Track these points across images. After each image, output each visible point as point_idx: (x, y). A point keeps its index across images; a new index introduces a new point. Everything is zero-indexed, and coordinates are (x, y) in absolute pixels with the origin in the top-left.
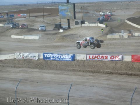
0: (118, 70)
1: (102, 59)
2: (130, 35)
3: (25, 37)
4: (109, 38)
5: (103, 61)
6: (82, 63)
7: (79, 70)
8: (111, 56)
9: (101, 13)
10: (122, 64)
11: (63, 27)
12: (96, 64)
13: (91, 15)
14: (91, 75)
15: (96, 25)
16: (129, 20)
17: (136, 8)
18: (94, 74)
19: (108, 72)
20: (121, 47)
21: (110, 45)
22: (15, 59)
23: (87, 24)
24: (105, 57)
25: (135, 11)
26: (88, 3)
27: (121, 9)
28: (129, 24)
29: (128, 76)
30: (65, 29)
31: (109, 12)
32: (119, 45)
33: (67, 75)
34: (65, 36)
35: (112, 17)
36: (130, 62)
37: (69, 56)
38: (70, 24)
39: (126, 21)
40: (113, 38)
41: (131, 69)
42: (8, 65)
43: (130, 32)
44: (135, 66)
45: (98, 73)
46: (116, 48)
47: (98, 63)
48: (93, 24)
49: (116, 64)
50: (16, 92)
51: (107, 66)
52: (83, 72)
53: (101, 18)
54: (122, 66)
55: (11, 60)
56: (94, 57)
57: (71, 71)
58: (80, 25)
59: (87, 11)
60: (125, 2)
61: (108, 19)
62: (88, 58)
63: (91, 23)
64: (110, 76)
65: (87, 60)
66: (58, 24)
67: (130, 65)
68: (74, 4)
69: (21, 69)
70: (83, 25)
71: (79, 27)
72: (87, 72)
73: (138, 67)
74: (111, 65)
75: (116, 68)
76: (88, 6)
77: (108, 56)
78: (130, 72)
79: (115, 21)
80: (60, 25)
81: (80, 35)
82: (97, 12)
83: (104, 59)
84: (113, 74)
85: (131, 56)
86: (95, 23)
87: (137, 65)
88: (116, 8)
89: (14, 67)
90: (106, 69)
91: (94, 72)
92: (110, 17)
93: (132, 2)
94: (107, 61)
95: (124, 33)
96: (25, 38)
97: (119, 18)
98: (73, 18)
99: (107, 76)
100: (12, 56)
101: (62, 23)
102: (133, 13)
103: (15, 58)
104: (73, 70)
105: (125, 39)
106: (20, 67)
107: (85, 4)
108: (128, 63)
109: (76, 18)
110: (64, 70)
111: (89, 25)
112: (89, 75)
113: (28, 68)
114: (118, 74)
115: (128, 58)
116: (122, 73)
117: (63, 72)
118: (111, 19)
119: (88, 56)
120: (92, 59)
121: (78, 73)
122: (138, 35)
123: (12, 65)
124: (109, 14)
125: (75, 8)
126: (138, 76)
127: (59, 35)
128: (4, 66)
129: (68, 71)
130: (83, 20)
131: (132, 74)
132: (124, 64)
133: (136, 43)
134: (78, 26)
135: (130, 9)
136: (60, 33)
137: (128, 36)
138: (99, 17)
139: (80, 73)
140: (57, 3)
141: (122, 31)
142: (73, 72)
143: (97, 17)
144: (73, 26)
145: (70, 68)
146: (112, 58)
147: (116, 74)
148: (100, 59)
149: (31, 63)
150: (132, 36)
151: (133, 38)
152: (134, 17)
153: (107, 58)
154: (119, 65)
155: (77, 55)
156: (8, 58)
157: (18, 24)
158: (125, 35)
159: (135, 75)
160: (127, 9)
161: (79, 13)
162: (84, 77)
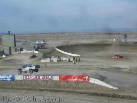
0: (48, 88)
1: (36, 79)
2: (59, 59)
4: (42, 62)
5: (37, 81)
6: (20, 83)
7: (17, 88)
8: (43, 76)
9: (37, 42)
10: (51, 83)
11: (6, 53)
12: (31, 83)
13: (29, 44)
14: (27, 92)
15: (32, 51)
16: (58, 47)
17: (64, 38)
18: (29, 91)
19: (40, 89)
20: (51, 70)
21: (43, 68)
23: (25, 51)
24: (38, 77)
25: (63, 41)
26: (26, 34)
27: (52, 39)
28: (58, 51)
29: (55, 92)
30: (7, 55)
31: (43, 42)
32: (50, 68)
33: (7, 92)
34: (6, 61)
35: (45, 45)
36: (58, 81)
37: (9, 77)
38: (12, 51)
39: (56, 48)
40: (46, 62)
41: (58, 87)
43: (59, 58)
44: (61, 84)
45: (32, 90)
46: (47, 70)
47: (33, 82)
48: (30, 51)
49: (46, 83)
51: (40, 85)
52: (20, 89)
53: (36, 46)
54: (51, 84)
56: (29, 78)
57: (10, 89)
58: (19, 52)
59: (25, 41)
60: (56, 34)
61: (42, 47)
62: (24, 79)
63: (28, 50)
64: (42, 93)
65: (24, 80)
66: (2, 51)
67: (58, 84)
68: (15, 35)
70: (22, 52)
71: (18, 54)
72: (24, 90)
73: (64, 85)
74: (42, 84)
75: (46, 86)
76: (27, 37)
77: (41, 76)
78: (57, 89)
79: (48, 48)
80: (3, 51)
81: (19, 60)
82: (33, 41)
83: (38, 79)
84: (44, 91)
85: (58, 76)
86: (32, 50)
87: (63, 83)
88: (48, 39)
90: (39, 87)
91: (29, 90)
92: (44, 45)
93: (61, 34)
94: (39, 81)
95: (54, 58)
97: (50, 46)
98: (14, 46)
99: (39, 92)
101: (5, 50)
102: (62, 42)
104: (12, 88)
105: (55, 63)
107: (24, 35)
108: (56, 82)
109: (16, 46)
110: (5, 88)
111: (26, 52)
112: (25, 92)
114: (48, 91)
115: (56, 78)
116: (51, 90)
117: (3, 90)
118: (44, 47)
119: (25, 77)
120: (28, 79)
121: (15, 91)
122: (65, 60)
124: (43, 43)
125: (16, 38)
126: (63, 92)
127: (2, 60)
129: (8, 89)
130: (22, 48)
131: (59, 90)
132: (53, 83)
133: (63, 66)
134: (17, 52)
135: (59, 39)
136: (3, 58)
137: (57, 61)
138: (35, 46)
139: (18, 91)
140: (2, 34)
141: (53, 56)
142: (12, 90)
143: (33, 45)
144: (13, 53)
145: (9, 87)
146: (44, 78)
147: (46, 91)
148: (34, 79)
150: (61, 60)
151: (61, 62)
152: (62, 46)
153: (40, 78)
154: (49, 84)
155: (16, 76)
158: (55, 60)
159: (61, 91)
160: (57, 39)
161: (19, 42)
162: (21, 94)
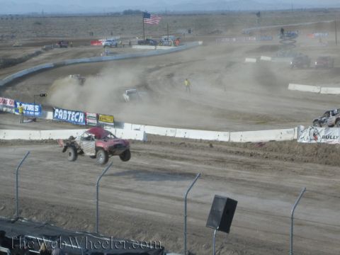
3: (323, 89)
22: (294, 140)
42: (278, 155)
50: (292, 218)
55: (285, 142)
69: (308, 166)
89: (292, 160)
96: (322, 92)
100: (288, 132)
103: (296, 137)
106: (305, 162)
113: (326, 164)
123: (286, 155)
128: (266, 157)
149: (333, 152)
156: (278, 139)
157: (307, 56)
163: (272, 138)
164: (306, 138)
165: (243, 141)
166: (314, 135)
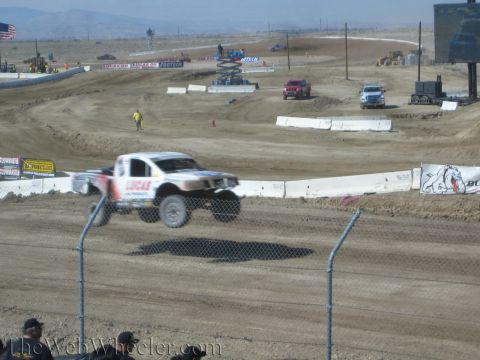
22: (414, 191)
100: (399, 178)
156: (380, 190)
163: (370, 189)
164: (436, 185)
165: (311, 196)
166: (453, 180)
